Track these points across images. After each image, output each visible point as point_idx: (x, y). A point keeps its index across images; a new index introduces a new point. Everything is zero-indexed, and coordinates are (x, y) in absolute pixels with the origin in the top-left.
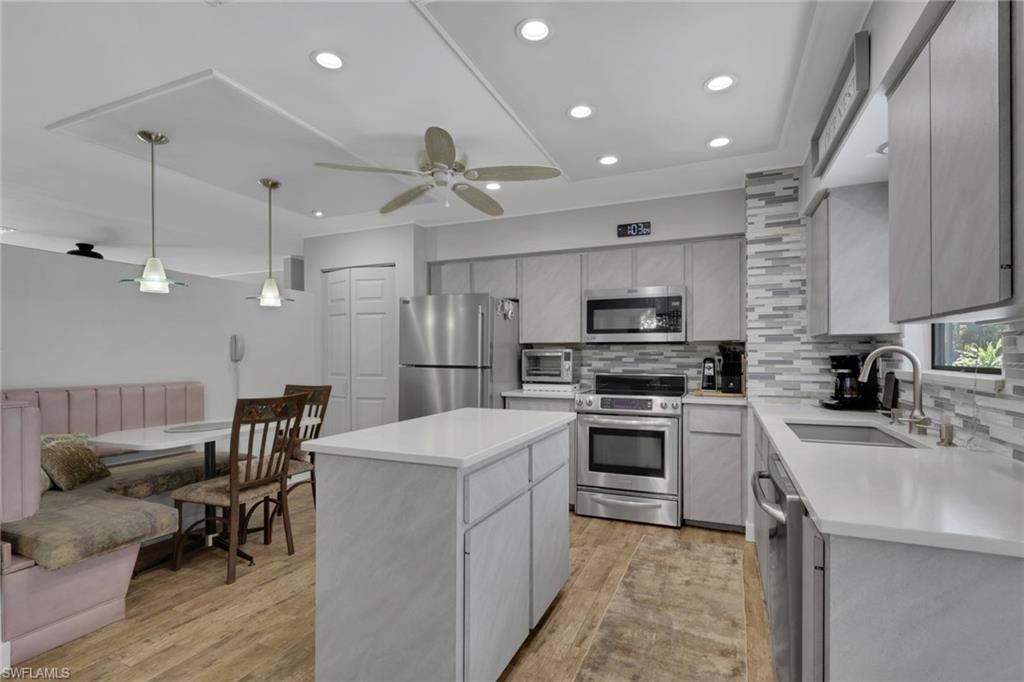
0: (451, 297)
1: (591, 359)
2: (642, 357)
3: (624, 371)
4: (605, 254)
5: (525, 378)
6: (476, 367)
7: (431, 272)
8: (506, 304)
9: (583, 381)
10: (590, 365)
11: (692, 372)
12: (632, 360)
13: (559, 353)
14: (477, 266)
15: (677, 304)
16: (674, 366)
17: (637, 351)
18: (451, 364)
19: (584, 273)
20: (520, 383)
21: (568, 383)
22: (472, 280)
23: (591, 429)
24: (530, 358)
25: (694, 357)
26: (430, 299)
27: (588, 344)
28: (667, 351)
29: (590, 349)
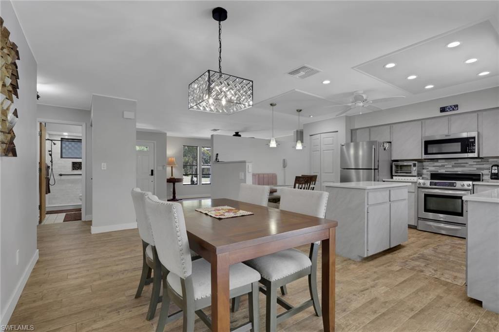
0: (361, 143)
1: (428, 166)
2: (456, 165)
3: (446, 171)
4: (433, 120)
5: (394, 174)
6: (372, 169)
7: (353, 133)
8: (385, 145)
9: (424, 176)
10: (428, 169)
11: (485, 172)
12: (451, 166)
13: (411, 163)
14: (372, 129)
15: (473, 140)
16: (475, 169)
17: (453, 162)
18: (361, 168)
19: (423, 129)
20: (392, 177)
21: (415, 176)
22: (370, 135)
23: (425, 195)
24: (397, 166)
25: (486, 164)
26: (352, 144)
27: (425, 159)
28: (471, 162)
29: (428, 161)
